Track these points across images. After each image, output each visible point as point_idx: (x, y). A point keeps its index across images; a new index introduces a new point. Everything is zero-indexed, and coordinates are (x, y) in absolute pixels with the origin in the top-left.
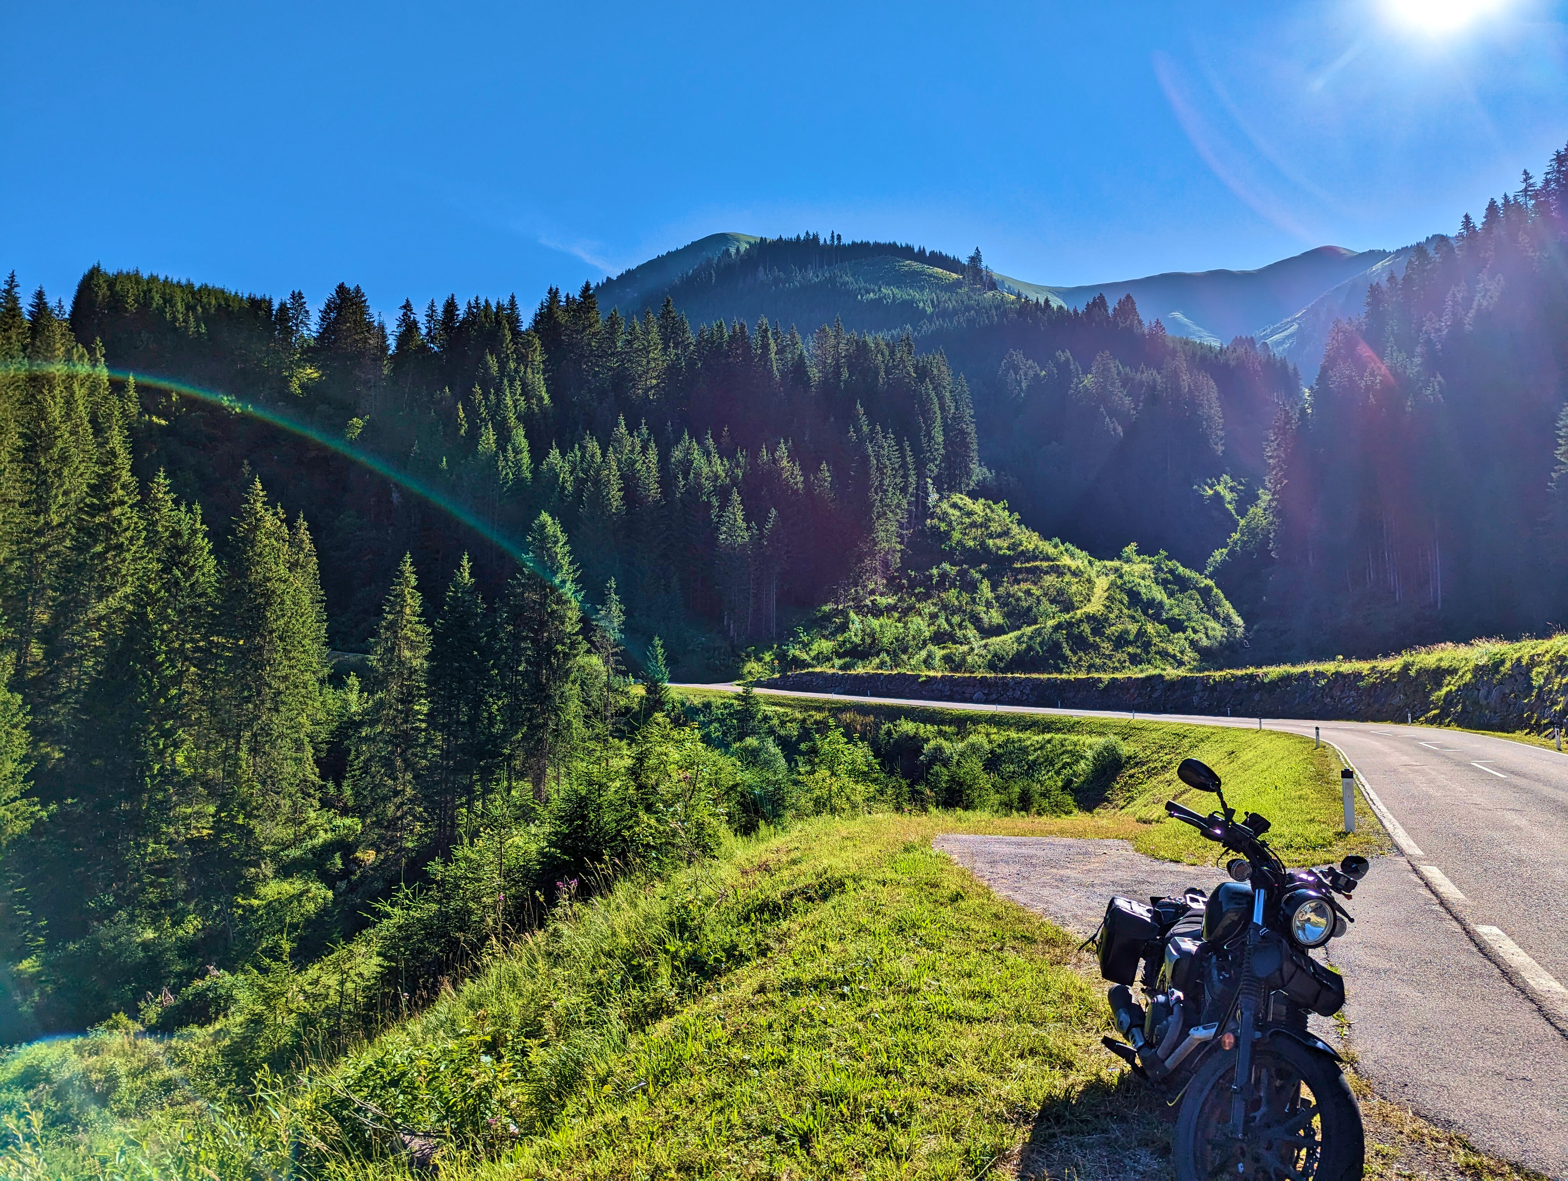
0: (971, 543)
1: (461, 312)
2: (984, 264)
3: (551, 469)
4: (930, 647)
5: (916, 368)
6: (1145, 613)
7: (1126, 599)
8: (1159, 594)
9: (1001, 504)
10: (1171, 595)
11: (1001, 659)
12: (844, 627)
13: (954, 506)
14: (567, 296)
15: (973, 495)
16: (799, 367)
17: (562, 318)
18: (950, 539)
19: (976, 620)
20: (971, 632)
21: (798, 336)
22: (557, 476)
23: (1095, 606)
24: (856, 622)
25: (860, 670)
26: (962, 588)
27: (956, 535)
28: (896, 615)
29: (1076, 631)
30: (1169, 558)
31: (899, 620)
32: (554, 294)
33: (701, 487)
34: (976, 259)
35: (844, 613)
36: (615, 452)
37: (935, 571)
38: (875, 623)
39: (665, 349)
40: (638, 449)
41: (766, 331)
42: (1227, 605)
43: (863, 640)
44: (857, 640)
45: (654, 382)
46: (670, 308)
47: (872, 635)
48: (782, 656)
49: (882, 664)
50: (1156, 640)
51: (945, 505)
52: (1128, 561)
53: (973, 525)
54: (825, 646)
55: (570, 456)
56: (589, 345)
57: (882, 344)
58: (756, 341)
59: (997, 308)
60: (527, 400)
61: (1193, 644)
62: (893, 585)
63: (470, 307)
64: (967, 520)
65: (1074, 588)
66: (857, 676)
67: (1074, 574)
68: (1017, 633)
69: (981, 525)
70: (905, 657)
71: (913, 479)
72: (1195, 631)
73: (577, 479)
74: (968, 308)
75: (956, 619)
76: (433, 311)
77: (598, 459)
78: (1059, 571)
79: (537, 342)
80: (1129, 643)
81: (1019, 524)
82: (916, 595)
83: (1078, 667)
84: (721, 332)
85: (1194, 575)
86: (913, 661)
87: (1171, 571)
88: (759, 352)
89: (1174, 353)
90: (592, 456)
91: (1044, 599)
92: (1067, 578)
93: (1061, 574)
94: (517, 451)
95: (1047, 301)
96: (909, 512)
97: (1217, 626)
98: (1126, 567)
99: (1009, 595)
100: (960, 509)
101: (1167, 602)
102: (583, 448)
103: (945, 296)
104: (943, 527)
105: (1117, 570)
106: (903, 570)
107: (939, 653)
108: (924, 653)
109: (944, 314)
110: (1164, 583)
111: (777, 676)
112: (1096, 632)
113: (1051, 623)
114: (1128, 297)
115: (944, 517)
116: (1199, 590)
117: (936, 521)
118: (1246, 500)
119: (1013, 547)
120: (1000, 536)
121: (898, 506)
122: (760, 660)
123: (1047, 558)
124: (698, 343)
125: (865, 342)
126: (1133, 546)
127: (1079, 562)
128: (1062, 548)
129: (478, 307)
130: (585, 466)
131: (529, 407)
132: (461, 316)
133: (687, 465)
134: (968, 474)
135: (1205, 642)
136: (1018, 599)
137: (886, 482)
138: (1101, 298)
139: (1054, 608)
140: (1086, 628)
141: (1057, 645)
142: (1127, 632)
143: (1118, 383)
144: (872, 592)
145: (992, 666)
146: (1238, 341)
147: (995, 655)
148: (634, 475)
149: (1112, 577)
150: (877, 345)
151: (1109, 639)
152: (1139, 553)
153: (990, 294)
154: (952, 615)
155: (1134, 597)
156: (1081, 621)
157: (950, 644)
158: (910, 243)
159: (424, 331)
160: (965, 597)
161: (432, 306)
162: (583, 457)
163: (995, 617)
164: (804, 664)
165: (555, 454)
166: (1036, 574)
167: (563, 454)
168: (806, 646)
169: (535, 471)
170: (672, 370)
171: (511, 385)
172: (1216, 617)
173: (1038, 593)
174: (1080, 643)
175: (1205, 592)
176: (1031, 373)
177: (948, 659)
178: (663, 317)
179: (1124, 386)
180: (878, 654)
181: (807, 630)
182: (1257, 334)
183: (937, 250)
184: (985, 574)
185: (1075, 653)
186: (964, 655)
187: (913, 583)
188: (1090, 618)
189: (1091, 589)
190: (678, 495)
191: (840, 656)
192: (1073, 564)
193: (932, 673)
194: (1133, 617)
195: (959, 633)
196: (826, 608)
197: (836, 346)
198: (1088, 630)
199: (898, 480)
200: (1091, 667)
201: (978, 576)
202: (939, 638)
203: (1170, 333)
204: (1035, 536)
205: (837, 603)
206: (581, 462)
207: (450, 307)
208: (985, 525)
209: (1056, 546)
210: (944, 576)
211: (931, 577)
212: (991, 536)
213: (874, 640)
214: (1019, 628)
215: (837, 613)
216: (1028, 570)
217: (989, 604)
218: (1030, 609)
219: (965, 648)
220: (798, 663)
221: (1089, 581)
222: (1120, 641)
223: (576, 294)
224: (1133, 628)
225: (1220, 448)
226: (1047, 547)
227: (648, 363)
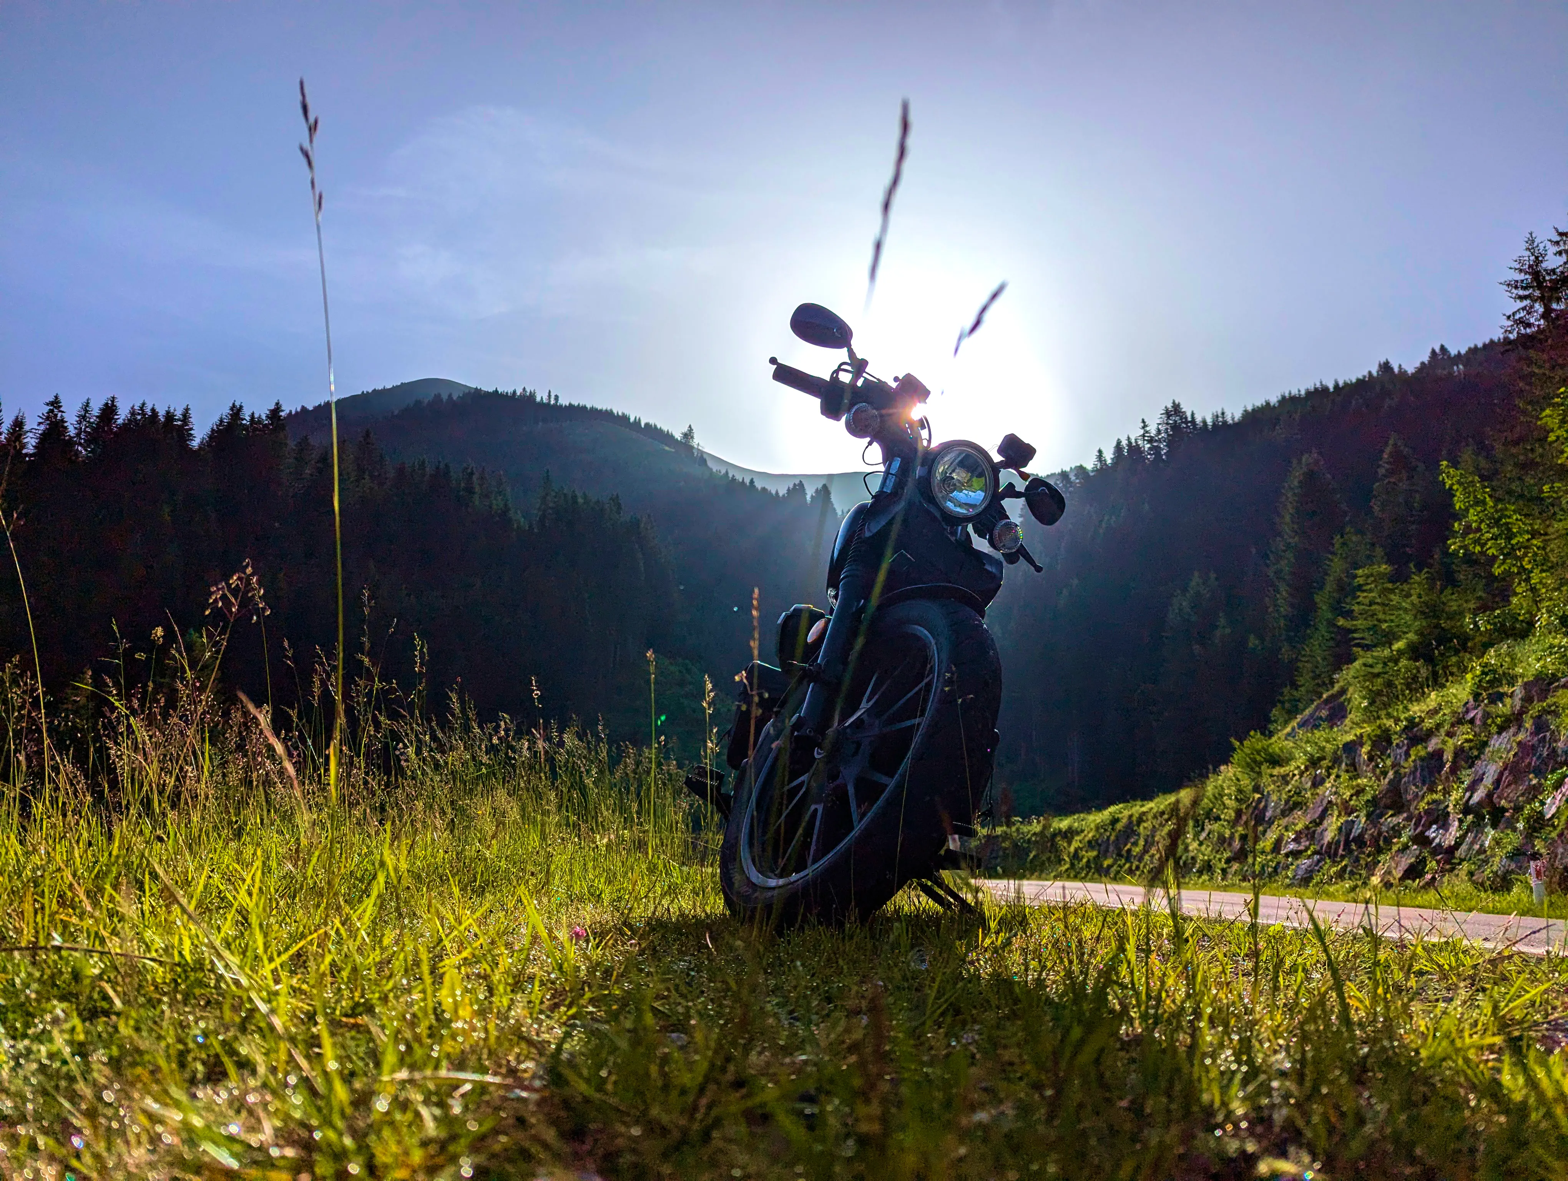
1: (122, 415)
2: (696, 441)
14: (253, 416)
17: (247, 438)
32: (236, 412)
34: (689, 435)
58: (460, 483)
59: (707, 482)
63: (133, 413)
74: (678, 479)
76: (86, 411)
95: (752, 481)
109: (654, 481)
114: (826, 486)
129: (143, 414)
132: (120, 421)
138: (802, 485)
153: (701, 469)
158: (626, 413)
159: (72, 432)
183: (651, 422)
207: (109, 410)
223: (264, 415)
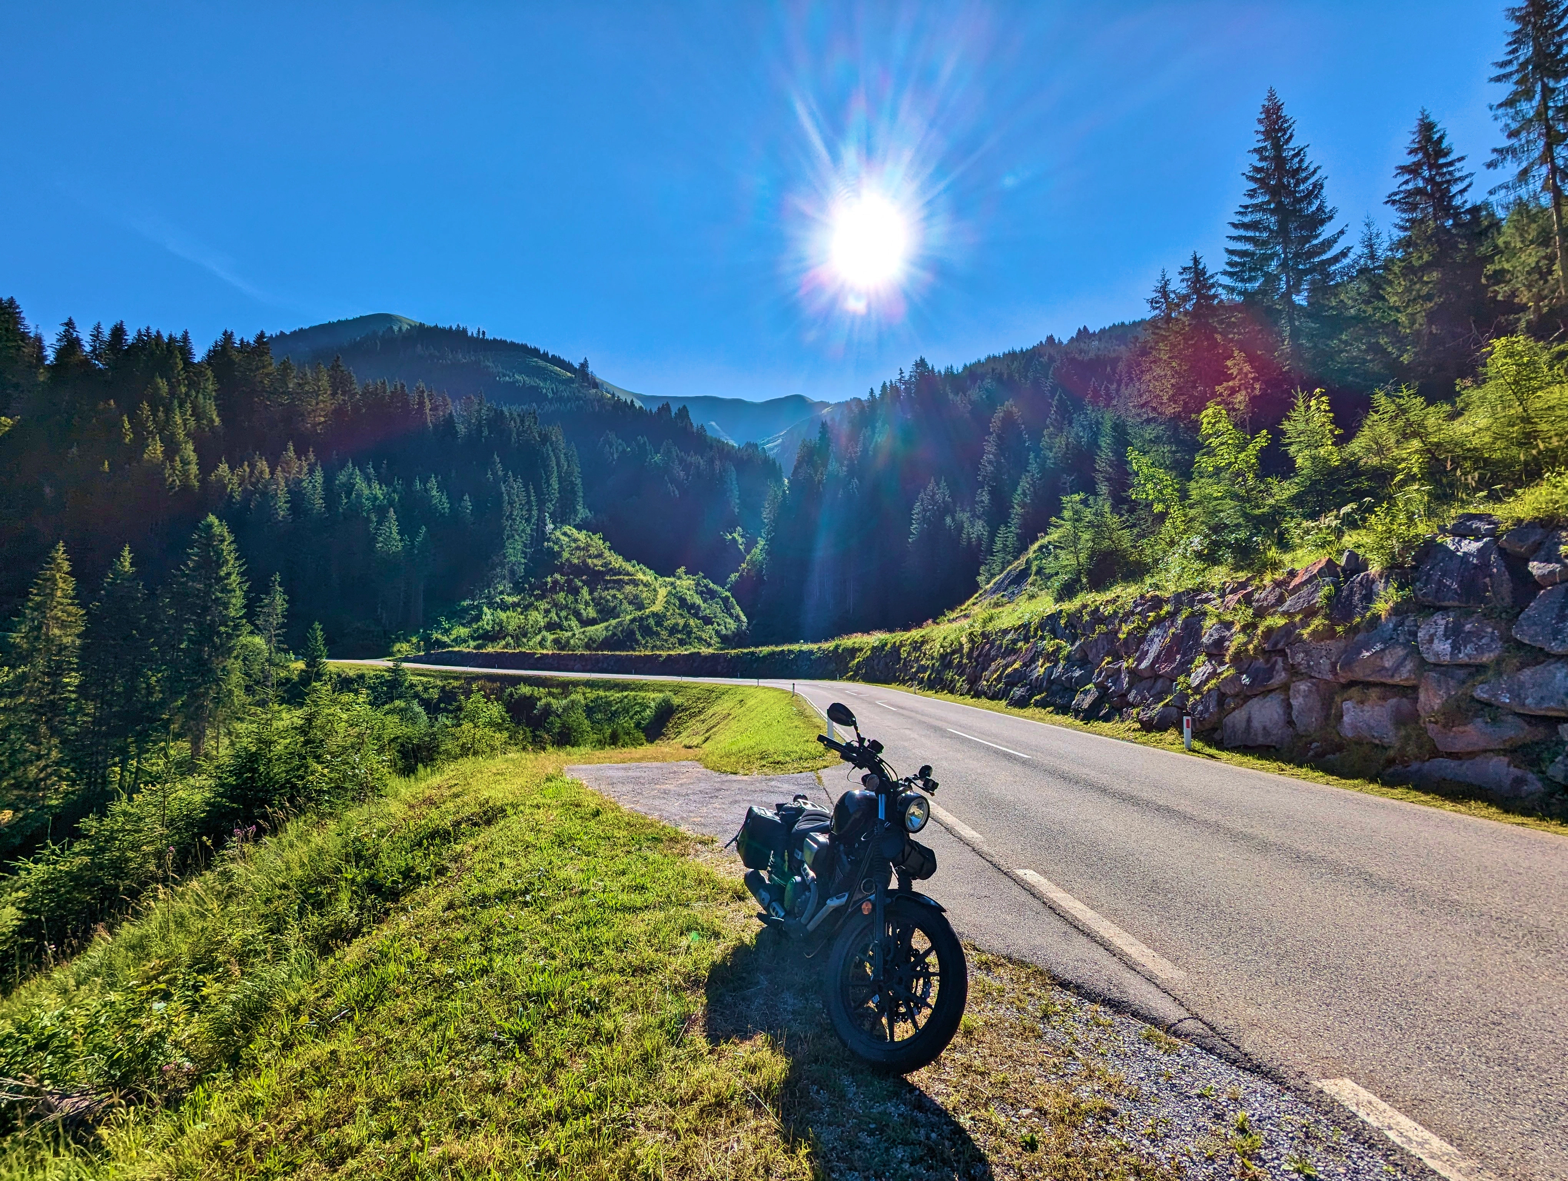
0: (576, 561)
1: (130, 337)
2: (590, 370)
3: (220, 479)
4: (544, 633)
5: (540, 435)
6: (689, 612)
7: (677, 603)
8: (698, 600)
9: (598, 536)
10: (705, 601)
11: (594, 642)
12: (478, 618)
13: (565, 534)
14: (242, 340)
15: (579, 528)
16: (449, 422)
17: (236, 357)
18: (561, 557)
19: (577, 614)
20: (574, 623)
21: (449, 400)
22: (225, 486)
23: (657, 607)
24: (488, 614)
25: (490, 649)
26: (568, 592)
27: (566, 555)
28: (519, 610)
29: (645, 623)
30: (704, 578)
31: (522, 613)
32: (228, 337)
33: (362, 505)
34: (584, 365)
35: (479, 608)
36: (283, 471)
37: (549, 579)
38: (503, 615)
39: (334, 394)
40: (305, 470)
41: (423, 392)
42: (738, 608)
43: (493, 627)
44: (489, 628)
45: (322, 419)
46: (340, 363)
47: (500, 624)
48: (427, 639)
49: (507, 645)
50: (695, 630)
51: (558, 533)
52: (679, 578)
53: (578, 548)
54: (463, 631)
55: (239, 471)
56: (262, 382)
57: (515, 415)
58: (414, 398)
59: (599, 401)
60: (198, 420)
61: (717, 633)
62: (517, 588)
63: (140, 335)
64: (574, 545)
65: (645, 595)
66: (487, 654)
67: (645, 585)
68: (606, 624)
69: (583, 549)
70: (525, 640)
71: (535, 513)
72: (719, 625)
73: (245, 490)
74: (578, 399)
75: (563, 614)
76: (99, 332)
77: (267, 476)
78: (635, 583)
79: (209, 373)
80: (679, 632)
81: (610, 550)
82: (535, 596)
83: (645, 647)
84: (385, 388)
85: (719, 589)
86: (531, 643)
87: (706, 586)
88: (416, 407)
89: (711, 447)
90: (262, 472)
91: (624, 601)
92: (641, 587)
93: (637, 585)
94: (185, 462)
95: (632, 402)
96: (532, 536)
97: (732, 622)
98: (678, 582)
99: (601, 598)
100: (569, 536)
101: (703, 605)
102: (252, 466)
103: (561, 388)
104: (556, 548)
105: (672, 584)
106: (525, 578)
107: (550, 637)
108: (539, 637)
109: (560, 399)
110: (701, 593)
111: (422, 653)
112: (659, 624)
113: (629, 617)
114: (684, 407)
115: (557, 541)
116: (722, 598)
117: (551, 544)
118: (750, 544)
119: (605, 565)
120: (596, 557)
121: (523, 531)
122: (408, 641)
123: (628, 574)
124: (363, 394)
125: (502, 411)
126: (683, 569)
127: (648, 578)
128: (638, 567)
129: (149, 336)
130: (253, 480)
131: (199, 427)
132: (130, 341)
133: (349, 488)
134: (576, 512)
135: (724, 632)
136: (608, 601)
137: (515, 513)
138: (668, 404)
139: (631, 608)
140: (652, 621)
141: (632, 633)
142: (677, 624)
143: (677, 462)
144: (502, 593)
145: (587, 646)
146: (749, 445)
147: (590, 639)
148: (300, 491)
149: (669, 588)
150: (511, 414)
151: (666, 629)
152: (686, 573)
153: (594, 391)
154: (561, 611)
155: (682, 601)
156: (648, 616)
157: (558, 631)
158: (537, 346)
159: (88, 348)
160: (571, 598)
161: (98, 328)
162: (252, 472)
163: (591, 613)
164: (444, 645)
165: (223, 468)
166: (620, 584)
167: (232, 469)
168: (446, 632)
169: (203, 481)
170: (339, 412)
171: (181, 406)
172: (731, 615)
173: (621, 597)
174: (647, 631)
175: (726, 600)
176: (620, 448)
177: (556, 641)
178: (332, 368)
179: (680, 464)
180: (504, 638)
181: (448, 619)
182: (760, 442)
183: (557, 354)
184: (585, 583)
185: (644, 638)
186: (568, 639)
187: (532, 588)
188: (654, 615)
189: (656, 595)
190: (341, 510)
191: (474, 639)
192: (644, 579)
193: (545, 652)
194: (681, 615)
195: (565, 624)
196: (465, 603)
197: (479, 411)
198: (653, 623)
199: (524, 513)
200: (654, 647)
201: (580, 584)
202: (551, 627)
203: (709, 433)
204: (620, 559)
205: (473, 600)
206: (250, 477)
207: (118, 332)
208: (586, 548)
209: (634, 566)
210: (555, 582)
211: (546, 583)
212: (590, 557)
213: (502, 627)
214: (607, 620)
215: (474, 607)
216: (615, 581)
217: (587, 604)
218: (615, 607)
219: (570, 634)
220: (440, 644)
221: (655, 590)
222: (673, 630)
223: (251, 340)
224: (681, 622)
225: (737, 510)
226: (628, 567)
227: (317, 404)
